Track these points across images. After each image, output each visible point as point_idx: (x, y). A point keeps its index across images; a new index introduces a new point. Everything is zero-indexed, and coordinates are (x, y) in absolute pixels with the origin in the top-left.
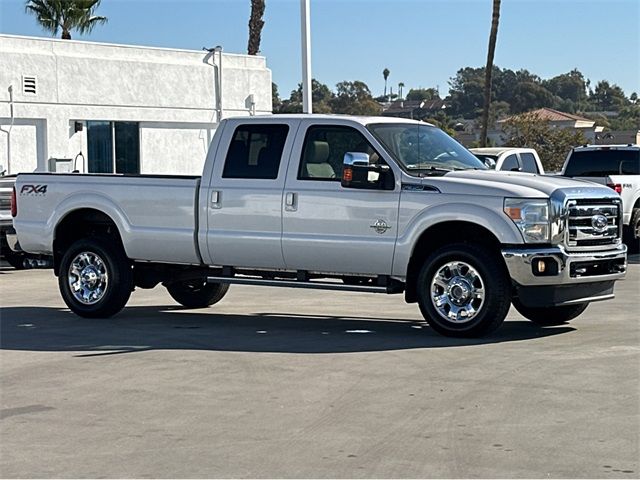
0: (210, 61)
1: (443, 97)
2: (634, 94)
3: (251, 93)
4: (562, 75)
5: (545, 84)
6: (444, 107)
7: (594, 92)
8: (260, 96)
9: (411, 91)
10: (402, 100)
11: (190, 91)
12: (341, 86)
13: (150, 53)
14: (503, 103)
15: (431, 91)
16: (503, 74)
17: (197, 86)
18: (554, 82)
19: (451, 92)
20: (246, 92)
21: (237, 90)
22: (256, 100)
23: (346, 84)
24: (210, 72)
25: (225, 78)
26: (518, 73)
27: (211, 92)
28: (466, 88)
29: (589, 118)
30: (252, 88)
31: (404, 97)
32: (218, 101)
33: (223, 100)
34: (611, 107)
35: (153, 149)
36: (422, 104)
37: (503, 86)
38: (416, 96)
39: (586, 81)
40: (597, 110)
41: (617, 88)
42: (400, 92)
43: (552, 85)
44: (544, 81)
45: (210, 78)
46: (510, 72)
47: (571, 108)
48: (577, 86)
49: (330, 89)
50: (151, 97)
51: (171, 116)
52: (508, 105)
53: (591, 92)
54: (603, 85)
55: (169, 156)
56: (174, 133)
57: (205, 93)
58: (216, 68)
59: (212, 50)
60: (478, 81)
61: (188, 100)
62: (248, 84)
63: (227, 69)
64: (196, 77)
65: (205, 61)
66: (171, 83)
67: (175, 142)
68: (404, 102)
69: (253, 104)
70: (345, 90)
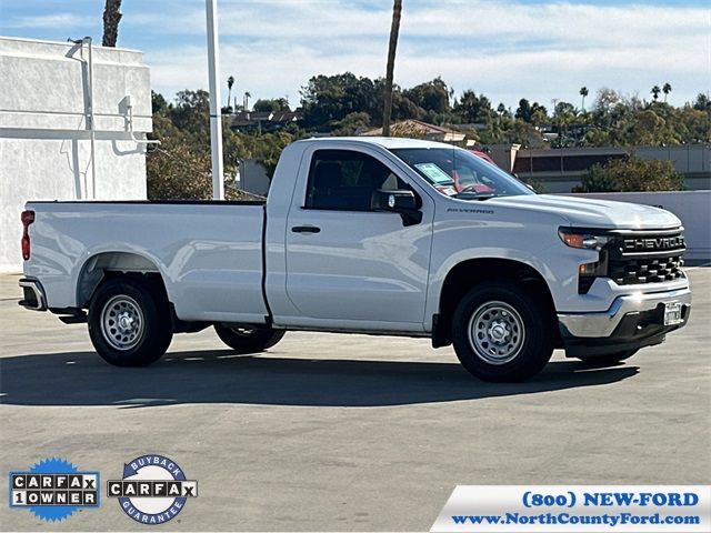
0: (77, 55)
1: (293, 109)
2: (501, 105)
3: (127, 94)
4: (425, 84)
5: (406, 94)
6: (295, 119)
7: (460, 103)
8: (138, 98)
9: (259, 101)
10: (248, 112)
11: (54, 91)
12: (184, 95)
13: (5, 44)
14: (363, 114)
15: (281, 102)
16: (360, 83)
17: (62, 85)
18: (416, 91)
19: (304, 102)
20: (121, 93)
21: (109, 90)
22: (133, 102)
23: (188, 93)
24: (77, 69)
25: (97, 77)
26: (376, 81)
27: (79, 93)
28: (319, 98)
29: (458, 131)
30: (127, 89)
31: (250, 108)
32: (88, 103)
33: (94, 103)
34: (477, 119)
35: (11, 163)
36: (271, 117)
37: (361, 96)
38: (263, 107)
39: (449, 90)
40: (462, 123)
41: (484, 99)
42: (246, 102)
43: (413, 95)
44: (405, 91)
45: (78, 75)
46: (367, 80)
47: (434, 121)
48: (441, 95)
49: (166, 99)
50: (7, 99)
51: (32, 122)
52: (368, 116)
53: (456, 102)
54: (469, 95)
55: (30, 171)
56: (35, 144)
57: (72, 94)
58: (84, 64)
59: (78, 42)
60: (334, 91)
61: (52, 102)
62: (123, 84)
63: (97, 65)
64: (61, 74)
65: (69, 55)
66: (31, 81)
67: (37, 153)
68: (251, 113)
69: (129, 107)
70: (187, 100)
